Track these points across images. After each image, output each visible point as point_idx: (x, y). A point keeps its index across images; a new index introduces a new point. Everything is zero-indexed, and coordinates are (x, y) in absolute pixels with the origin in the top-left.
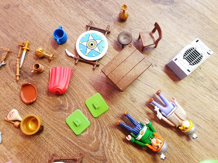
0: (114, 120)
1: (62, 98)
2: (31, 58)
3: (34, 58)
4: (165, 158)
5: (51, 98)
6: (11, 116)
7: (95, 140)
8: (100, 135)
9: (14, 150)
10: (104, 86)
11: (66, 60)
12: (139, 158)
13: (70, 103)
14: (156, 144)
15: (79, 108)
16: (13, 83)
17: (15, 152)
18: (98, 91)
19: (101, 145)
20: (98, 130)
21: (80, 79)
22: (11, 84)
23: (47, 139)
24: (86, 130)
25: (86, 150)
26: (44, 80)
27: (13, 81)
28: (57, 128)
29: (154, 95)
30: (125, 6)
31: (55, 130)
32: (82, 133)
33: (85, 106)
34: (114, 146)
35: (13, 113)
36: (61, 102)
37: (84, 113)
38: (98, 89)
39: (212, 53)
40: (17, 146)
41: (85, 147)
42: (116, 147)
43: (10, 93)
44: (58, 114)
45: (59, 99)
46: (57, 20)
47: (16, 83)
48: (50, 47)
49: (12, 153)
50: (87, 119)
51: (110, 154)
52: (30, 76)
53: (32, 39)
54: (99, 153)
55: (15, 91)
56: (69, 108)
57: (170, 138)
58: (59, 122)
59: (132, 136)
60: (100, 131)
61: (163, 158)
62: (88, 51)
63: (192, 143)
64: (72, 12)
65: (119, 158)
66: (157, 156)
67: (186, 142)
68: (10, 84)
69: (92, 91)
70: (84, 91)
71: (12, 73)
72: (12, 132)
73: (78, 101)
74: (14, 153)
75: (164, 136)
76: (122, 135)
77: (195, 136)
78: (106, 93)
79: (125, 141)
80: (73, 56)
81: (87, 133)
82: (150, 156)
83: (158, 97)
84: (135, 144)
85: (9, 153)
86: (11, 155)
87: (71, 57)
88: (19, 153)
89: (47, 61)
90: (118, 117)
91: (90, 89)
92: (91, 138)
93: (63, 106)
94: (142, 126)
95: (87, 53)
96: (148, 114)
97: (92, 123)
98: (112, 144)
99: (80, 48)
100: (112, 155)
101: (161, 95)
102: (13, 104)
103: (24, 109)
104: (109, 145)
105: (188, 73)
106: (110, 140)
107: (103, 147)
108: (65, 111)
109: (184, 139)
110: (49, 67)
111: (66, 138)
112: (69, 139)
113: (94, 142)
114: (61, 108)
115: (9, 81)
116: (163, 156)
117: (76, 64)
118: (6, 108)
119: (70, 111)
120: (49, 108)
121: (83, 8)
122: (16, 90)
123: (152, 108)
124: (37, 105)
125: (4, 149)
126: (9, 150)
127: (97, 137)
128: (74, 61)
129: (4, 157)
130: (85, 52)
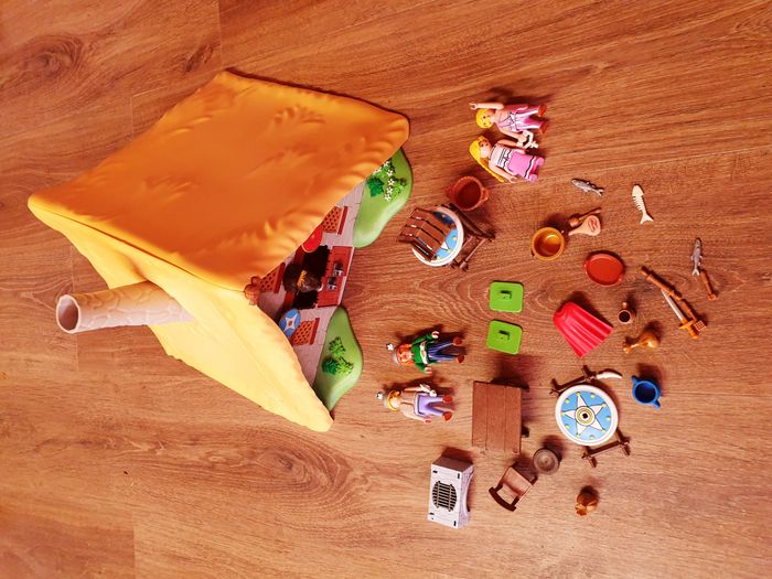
0: (470, 338)
1: (556, 307)
2: (662, 317)
3: (657, 322)
4: (387, 348)
5: (571, 292)
6: (590, 224)
7: (469, 297)
8: (470, 307)
9: (548, 193)
10: (519, 371)
11: (606, 362)
12: (412, 323)
13: (538, 309)
14: (404, 353)
15: (520, 314)
16: (648, 259)
17: (544, 192)
18: (520, 357)
19: (459, 298)
20: (476, 310)
21: (558, 352)
22: (647, 255)
23: (523, 243)
24: (488, 296)
25: (468, 277)
26: (607, 306)
27: (650, 261)
28: (524, 266)
30: (582, 513)
31: (523, 261)
32: (489, 291)
33: (517, 323)
34: (445, 310)
35: (595, 228)
36: (551, 300)
37: (510, 314)
38: (524, 360)
39: (430, 517)
40: (548, 200)
41: (472, 279)
42: (443, 311)
43: (634, 243)
44: (540, 283)
45: (559, 301)
46: (692, 415)
47: (643, 263)
48: (650, 361)
49: (546, 187)
50: (500, 310)
51: (442, 298)
52: (634, 291)
53: (697, 349)
54: (452, 288)
55: (629, 253)
56: (533, 303)
57: (402, 372)
58: (529, 275)
59: (434, 339)
60: (473, 312)
61: (388, 346)
62: (581, 403)
63: (377, 386)
64: (682, 450)
65: (430, 303)
66: (397, 341)
67: (385, 383)
68: (650, 255)
69: (527, 350)
70: (538, 341)
71: (665, 270)
72: (572, 206)
73: (531, 321)
74: (544, 190)
75: (408, 370)
76: (447, 330)
77: (381, 396)
78: (509, 362)
79: (439, 328)
80: (599, 377)
81: (485, 295)
82: (405, 334)
83: (446, 410)
84: (424, 333)
85: (550, 183)
86: (546, 184)
87: (601, 373)
88: (539, 196)
89: (632, 336)
90: (469, 345)
91: (533, 349)
92: (477, 293)
93: (544, 298)
94: (430, 361)
95: (579, 398)
96: (442, 380)
97: (489, 311)
98: (448, 311)
99: (597, 396)
100: (439, 299)
101: (440, 415)
102: (612, 234)
104: (450, 306)
105: (434, 467)
106: (454, 312)
107: (454, 297)
108: (534, 295)
109: (389, 383)
110: (620, 329)
111: (502, 266)
112: (497, 269)
113: (469, 294)
114: (544, 293)
115: (656, 255)
116: (391, 347)
117: (585, 368)
118: (616, 221)
119: (529, 300)
120: (559, 279)
121: (671, 471)
122: (630, 255)
123: (440, 392)
124: (578, 266)
125: (561, 181)
126: (554, 186)
127: (471, 302)
128: (592, 369)
129: (551, 174)
130: (584, 395)
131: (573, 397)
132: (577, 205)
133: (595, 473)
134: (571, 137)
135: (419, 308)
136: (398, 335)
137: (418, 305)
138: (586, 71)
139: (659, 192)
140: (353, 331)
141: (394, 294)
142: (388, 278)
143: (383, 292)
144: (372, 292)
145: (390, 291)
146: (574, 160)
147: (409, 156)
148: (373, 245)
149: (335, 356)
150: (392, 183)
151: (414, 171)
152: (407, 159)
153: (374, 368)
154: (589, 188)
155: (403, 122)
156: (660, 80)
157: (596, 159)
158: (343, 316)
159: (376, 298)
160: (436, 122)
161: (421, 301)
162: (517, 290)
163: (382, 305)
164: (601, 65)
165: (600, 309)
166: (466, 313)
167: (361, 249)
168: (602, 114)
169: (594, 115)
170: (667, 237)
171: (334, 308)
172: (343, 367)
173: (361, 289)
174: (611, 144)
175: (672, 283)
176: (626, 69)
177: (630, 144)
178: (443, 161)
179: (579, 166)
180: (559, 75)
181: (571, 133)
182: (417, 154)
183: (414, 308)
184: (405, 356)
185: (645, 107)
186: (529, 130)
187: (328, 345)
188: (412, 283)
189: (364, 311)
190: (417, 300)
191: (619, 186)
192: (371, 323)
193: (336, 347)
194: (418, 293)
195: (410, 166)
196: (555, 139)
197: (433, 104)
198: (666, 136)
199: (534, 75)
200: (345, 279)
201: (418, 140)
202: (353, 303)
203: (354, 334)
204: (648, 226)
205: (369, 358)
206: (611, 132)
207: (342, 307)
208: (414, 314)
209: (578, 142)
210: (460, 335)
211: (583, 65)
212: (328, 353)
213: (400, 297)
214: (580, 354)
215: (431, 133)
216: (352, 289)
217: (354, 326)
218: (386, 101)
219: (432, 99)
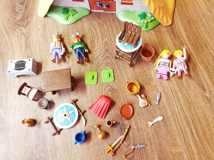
0: (88, 65)
1: (107, 95)
2: (112, 137)
3: (109, 136)
4: (77, 32)
5: (115, 100)
6: (144, 102)
7: (105, 62)
8: (100, 63)
9: (153, 84)
10: (79, 86)
11: (89, 119)
12: (90, 41)
13: (105, 89)
15: (102, 82)
16: (134, 127)
17: (153, 82)
18: (84, 86)
19: (103, 58)
20: (100, 65)
21: (89, 100)
22: (136, 127)
23: (131, 78)
24: (106, 69)
25: (113, 60)
26: (112, 115)
27: (133, 129)
28: (122, 80)
29: (58, 63)
31: (123, 79)
32: (109, 69)
33: (98, 82)
34: (98, 53)
36: (110, 93)
37: (101, 78)
40: (150, 84)
41: (113, 62)
42: (97, 52)
43: (140, 121)
44: (116, 87)
45: (110, 96)
46: (74, 157)
47: (132, 126)
48: (93, 136)
49: (155, 83)
50: (102, 75)
51: (102, 51)
52: (120, 124)
53: (102, 154)
54: (107, 54)
55: (135, 120)
56: (108, 86)
57: (68, 41)
58: (118, 83)
59: (85, 50)
60: (99, 64)
61: (78, 32)
62: (70, 113)
63: (61, 32)
64: (59, 156)
65: (99, 47)
66: (81, 36)
67: (63, 35)
69: (88, 87)
70: (93, 91)
71: (131, 135)
72: (149, 94)
73: (100, 87)
75: (70, 43)
76: (90, 55)
78: (81, 81)
79: (90, 52)
80: (82, 118)
81: (107, 68)
82: (84, 39)
84: (86, 46)
86: (156, 82)
87: (84, 118)
88: (151, 80)
89: (102, 127)
90: (85, 65)
91: (89, 90)
92: (107, 64)
93: (110, 90)
94: (75, 50)
95: (72, 112)
96: (69, 57)
97: (101, 70)
98: (97, 55)
99: (74, 119)
100: (102, 50)
102: (141, 112)
103: (136, 104)
104: (100, 55)
106: (97, 57)
107: (103, 56)
108: (111, 86)
109: (63, 36)
110: (103, 121)
111: (120, 72)
112: (118, 70)
113: (106, 61)
114: (112, 90)
115: (136, 131)
116: (78, 34)
117: (85, 111)
118: (147, 112)
120: (119, 94)
121: (50, 153)
122: (134, 120)
124: (126, 101)
125: (159, 88)
126: (156, 85)
127: (103, 63)
128: (85, 114)
129: (161, 83)
130: (74, 113)
131: (72, 109)
132: (150, 96)
133: (43, 124)
134: (177, 88)
135: (96, 43)
136: (83, 36)
137: (98, 42)
138: (204, 89)
139: (162, 127)
140: (82, 18)
141: (100, 32)
142: (106, 28)
143: (100, 28)
144: (99, 23)
145: (101, 30)
146: (168, 92)
147: (157, 27)
148: (118, 20)
149: (70, 13)
150: (146, 22)
151: (151, 31)
152: (156, 27)
153: (68, 29)
154: (158, 99)
155: (170, 23)
156: (207, 119)
157: (170, 100)
158: (87, 13)
159: (97, 25)
160: (172, 36)
161: (99, 43)
162: (112, 79)
163: (94, 28)
164: (208, 95)
165: (110, 112)
166: (98, 62)
167: (116, 15)
168: (188, 99)
169: (187, 96)
170: (145, 133)
171: (89, 9)
172: (66, 16)
173: (99, 18)
174: (177, 104)
175: (126, 139)
176: (208, 105)
177: (179, 112)
178: (157, 41)
179: (166, 94)
180: (200, 79)
181: (178, 88)
182: (158, 30)
183: (96, 41)
184: (75, 40)
185: (195, 114)
187: (73, 9)
188: (106, 38)
189: (90, 21)
190: (99, 41)
191: (161, 111)
192: (86, 25)
193: (73, 12)
194: (103, 41)
195: (153, 29)
196: (175, 82)
197: (179, 33)
198: (185, 125)
200: (102, 11)
201: (164, 30)
202: (93, 16)
203: (80, 19)
204: (147, 125)
205: (72, 26)
206: (182, 104)
207: (91, 12)
208: (93, 42)
209: (176, 91)
210: (89, 61)
211: (206, 88)
212: (70, 9)
213: (99, 35)
214: (90, 108)
215: (168, 35)
216: (99, 15)
217: (84, 18)
218: (177, 15)
219: (181, 33)
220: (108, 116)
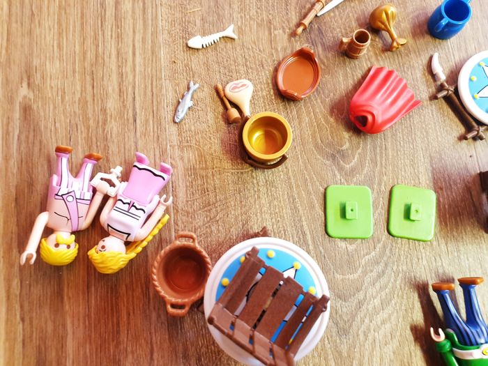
0: (424, 271)
1: (355, 139)
2: (350, 15)
3: (358, 20)
5: (332, 120)
6: (237, 90)
7: (356, 276)
8: (374, 274)
9: (191, 156)
10: (458, 189)
11: (419, 73)
13: (361, 163)
15: (372, 188)
16: (281, 31)
17: (189, 161)
18: (438, 189)
19: (361, 295)
20: (376, 262)
21: (419, 134)
22: (276, 32)
23: (263, 190)
26: (346, 75)
27: (283, 28)
28: (298, 186)
31: (291, 188)
32: (341, 238)
33: (387, 194)
34: (383, 322)
35: (243, 85)
36: (346, 146)
37: (375, 207)
38: (440, 184)
40: (201, 156)
42: (388, 326)
43: (261, 46)
44: (322, 162)
45: (346, 135)
47: (286, 37)
49: (182, 159)
50: (372, 221)
51: (363, 328)
52: (323, 45)
54: (343, 308)
55: (273, 51)
56: (353, 170)
58: (311, 179)
60: (380, 267)
65: (377, 353)
68: (275, 29)
69: (425, 178)
70: (408, 162)
71: (293, 13)
72: (211, 122)
73: (381, 173)
74: (186, 161)
76: (418, 317)
78: (450, 206)
80: (442, 77)
81: (351, 248)
85: (177, 152)
86: (177, 159)
87: (436, 77)
88: (195, 169)
89: (380, 45)
90: (437, 275)
91: (422, 169)
92: (350, 264)
93: (344, 155)
95: (481, 94)
97: (374, 238)
98: (383, 315)
99: (473, 73)
100: (366, 336)
102: (250, 71)
103: (263, 97)
104: (376, 311)
106: (385, 304)
107: (360, 304)
108: (341, 169)
110: (373, 59)
111: (300, 220)
112: (306, 228)
113: (351, 277)
114: (336, 156)
115: (276, 22)
117: (434, 97)
118: (233, 67)
119: (349, 176)
120: (314, 137)
122: (277, 50)
124: (295, 112)
125: (175, 139)
126: (181, 148)
127: (365, 273)
128: (433, 90)
129: (163, 153)
130: (476, 90)
132: (211, 116)
134: (114, 127)
138: (26, 110)
139: (198, 22)
146: (147, 121)
156: (60, 24)
157: (149, 94)
160: (52, 355)
162: (336, 196)
164: (24, 91)
165: (351, 83)
166: (384, 280)
168: (89, 88)
169: (89, 98)
170: (253, 12)
174: (130, 77)
175: (308, 6)
176: (36, 62)
177: (134, 54)
179: (156, 115)
180: (24, 145)
181: (108, 128)
185: (89, 42)
186: (92, 178)
191: (187, 65)
196: (113, 148)
198: (129, 17)
199: (13, 182)
204: (240, 31)
206: (114, 77)
209: (121, 117)
210: (422, 290)
211: (17, 115)
214: (416, 103)
220: (359, 74)
